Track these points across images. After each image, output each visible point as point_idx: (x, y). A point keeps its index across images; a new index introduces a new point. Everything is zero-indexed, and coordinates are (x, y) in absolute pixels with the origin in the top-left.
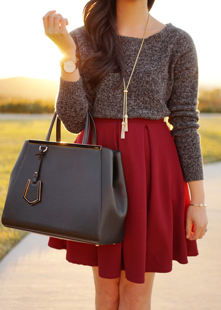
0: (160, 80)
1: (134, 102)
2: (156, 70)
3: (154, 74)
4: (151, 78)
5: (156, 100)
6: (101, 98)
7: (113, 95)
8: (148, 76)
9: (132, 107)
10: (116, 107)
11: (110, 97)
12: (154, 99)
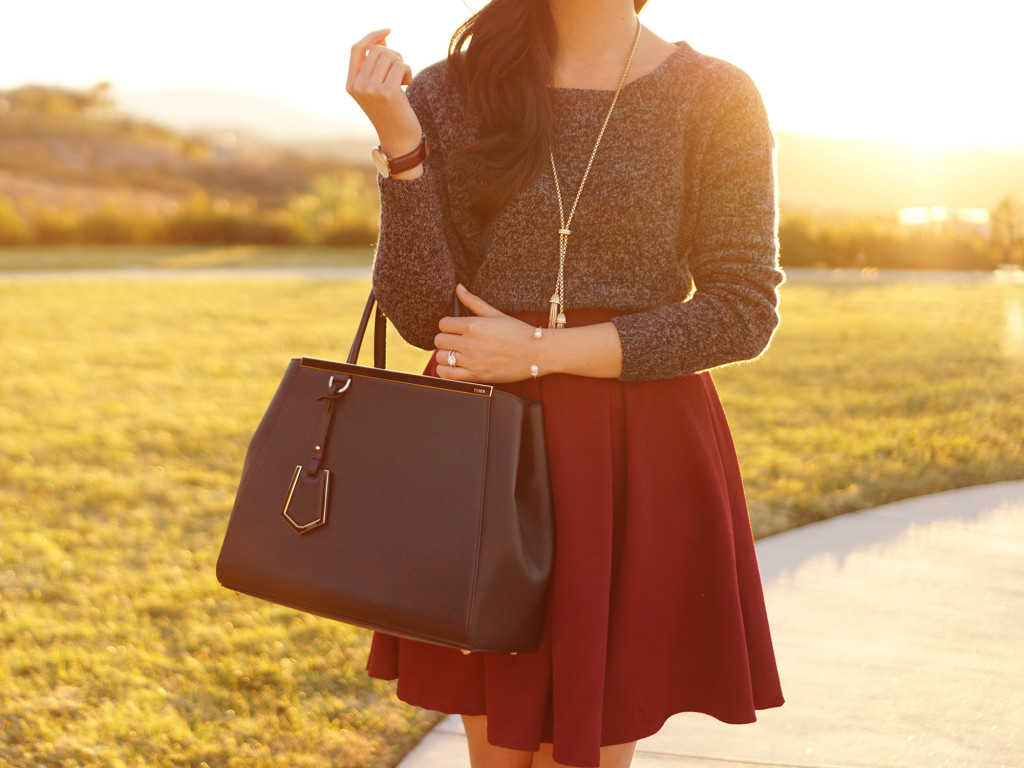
0: (659, 203)
1: (588, 266)
2: (645, 176)
3: (639, 187)
4: (631, 199)
5: (647, 258)
6: (497, 261)
7: (529, 252)
8: (625, 194)
9: (580, 278)
10: (537, 282)
11: (520, 257)
12: (641, 255)
